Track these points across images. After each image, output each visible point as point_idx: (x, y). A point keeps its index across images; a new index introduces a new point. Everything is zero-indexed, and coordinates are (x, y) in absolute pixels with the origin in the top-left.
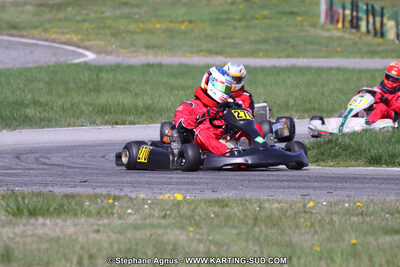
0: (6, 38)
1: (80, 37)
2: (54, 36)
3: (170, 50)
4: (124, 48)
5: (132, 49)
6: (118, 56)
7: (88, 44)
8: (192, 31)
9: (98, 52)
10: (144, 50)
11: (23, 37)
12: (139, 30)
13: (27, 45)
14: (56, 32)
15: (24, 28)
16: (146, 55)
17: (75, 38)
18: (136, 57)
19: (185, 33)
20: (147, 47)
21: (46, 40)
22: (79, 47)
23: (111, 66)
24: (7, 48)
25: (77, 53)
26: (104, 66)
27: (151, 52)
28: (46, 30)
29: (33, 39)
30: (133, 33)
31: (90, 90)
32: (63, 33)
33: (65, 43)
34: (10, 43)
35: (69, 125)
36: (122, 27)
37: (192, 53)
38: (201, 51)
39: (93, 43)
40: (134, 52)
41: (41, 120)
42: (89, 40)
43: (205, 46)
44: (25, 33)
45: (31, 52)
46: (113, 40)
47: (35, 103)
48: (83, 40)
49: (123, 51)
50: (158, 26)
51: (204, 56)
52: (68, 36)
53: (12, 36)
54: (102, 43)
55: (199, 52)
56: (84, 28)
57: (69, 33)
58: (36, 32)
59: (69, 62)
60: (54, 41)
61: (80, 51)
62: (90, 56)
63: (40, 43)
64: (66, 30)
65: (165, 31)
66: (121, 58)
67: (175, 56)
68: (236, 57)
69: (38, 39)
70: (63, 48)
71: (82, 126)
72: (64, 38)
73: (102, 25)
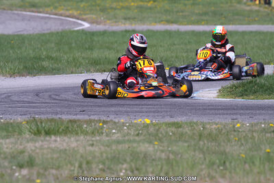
0: (28, 13)
1: (79, 12)
2: (62, 12)
3: (141, 20)
4: (109, 20)
5: (115, 20)
6: (105, 25)
7: (84, 17)
8: (156, 7)
9: (91, 23)
10: (123, 21)
11: (40, 12)
12: (118, 7)
13: (42, 18)
14: (63, 9)
15: (41, 7)
16: (124, 24)
17: (76, 13)
18: (117, 25)
19: (150, 8)
20: (125, 19)
21: (56, 14)
22: (78, 19)
23: (100, 32)
24: (29, 20)
25: (77, 23)
26: (96, 32)
27: (128, 22)
28: (56, 8)
29: (47, 13)
30: (115, 9)
31: (86, 49)
32: (67, 10)
33: (68, 16)
34: (32, 17)
35: (72, 73)
36: (108, 5)
37: (156, 22)
38: (162, 21)
39: (88, 16)
40: (116, 22)
41: (53, 69)
42: (85, 15)
43: (164, 17)
44: (41, 10)
45: (46, 23)
46: (102, 14)
47: (49, 58)
48: (80, 14)
49: (108, 22)
50: (133, 4)
51: (164, 24)
52: (71, 12)
53: (33, 12)
54: (94, 16)
55: (160, 22)
56: (82, 6)
57: (71, 9)
58: (49, 9)
59: (72, 30)
60: (61, 15)
61: (80, 22)
62: (86, 25)
63: (52, 16)
64: (69, 8)
65: (137, 7)
66: (107, 26)
67: (144, 24)
68: (185, 25)
69: (50, 14)
70: (67, 20)
71: (81, 73)
72: (68, 13)
73: (94, 4)
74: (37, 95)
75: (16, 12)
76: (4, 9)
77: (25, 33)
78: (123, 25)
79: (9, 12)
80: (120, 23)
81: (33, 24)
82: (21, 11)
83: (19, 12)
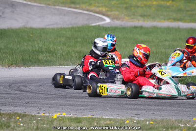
0: (67, 9)
1: (107, 9)
2: (93, 8)
3: (153, 18)
4: (128, 16)
5: (132, 17)
6: (123, 21)
7: (109, 13)
8: (173, 6)
9: (113, 18)
10: (139, 18)
11: (76, 8)
12: (143, 5)
14: (95, 6)
15: (79, 4)
16: (139, 20)
17: (104, 10)
18: (133, 22)
19: (168, 7)
20: (141, 16)
21: (87, 10)
22: (104, 15)
24: (65, 15)
27: (142, 19)
28: (90, 4)
30: (138, 7)
32: (98, 7)
33: (97, 13)
34: (68, 12)
35: (60, 65)
36: (134, 3)
37: (165, 20)
38: (170, 19)
39: (113, 13)
40: (133, 18)
42: (111, 11)
43: (174, 15)
44: (78, 6)
45: (76, 18)
48: (108, 11)
49: (127, 18)
50: (155, 3)
51: (171, 21)
52: (101, 9)
53: (71, 7)
54: (117, 13)
55: (168, 19)
56: (113, 3)
57: (102, 6)
58: (84, 6)
59: (90, 25)
60: (92, 11)
61: (104, 17)
62: (108, 20)
64: (100, 5)
65: (158, 6)
66: (124, 22)
67: (155, 21)
68: (189, 22)
69: (84, 10)
70: (94, 16)
71: (68, 65)
72: (98, 9)
73: (123, 2)
74: (10, 86)
75: (57, 7)
76: (49, 5)
77: (55, 26)
78: (137, 21)
79: (53, 7)
80: (135, 20)
81: (66, 18)
82: (62, 6)
83: (60, 8)
